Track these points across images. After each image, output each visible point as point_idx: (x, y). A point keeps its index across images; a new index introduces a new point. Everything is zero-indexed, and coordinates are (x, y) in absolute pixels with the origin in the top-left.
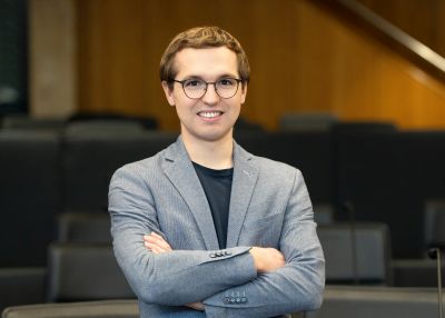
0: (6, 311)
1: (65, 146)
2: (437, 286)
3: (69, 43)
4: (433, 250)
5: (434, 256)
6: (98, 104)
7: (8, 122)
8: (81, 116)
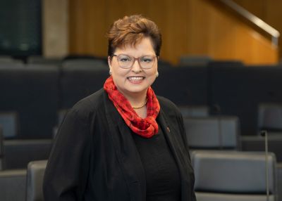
0: (30, 163)
1: (62, 74)
2: (264, 150)
3: (64, 17)
4: (263, 132)
5: (263, 135)
6: (80, 50)
7: (31, 59)
8: (71, 57)
